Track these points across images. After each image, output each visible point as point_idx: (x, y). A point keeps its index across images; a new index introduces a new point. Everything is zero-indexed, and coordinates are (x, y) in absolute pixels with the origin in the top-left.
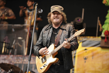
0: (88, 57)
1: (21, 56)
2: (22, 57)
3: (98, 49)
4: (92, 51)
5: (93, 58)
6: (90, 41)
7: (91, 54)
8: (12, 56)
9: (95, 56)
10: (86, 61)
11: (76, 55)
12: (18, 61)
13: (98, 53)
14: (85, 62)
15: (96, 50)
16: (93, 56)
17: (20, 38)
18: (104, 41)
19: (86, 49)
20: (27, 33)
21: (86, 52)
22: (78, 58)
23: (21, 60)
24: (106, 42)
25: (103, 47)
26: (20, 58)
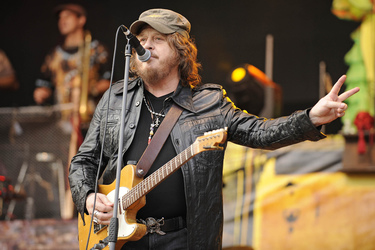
0: (299, 212)
1: (51, 221)
2: (55, 227)
3: (336, 181)
4: (314, 188)
5: (317, 215)
6: (305, 154)
7: (309, 201)
8: (18, 224)
9: (328, 208)
10: (295, 225)
11: (257, 206)
12: (43, 243)
13: (335, 195)
14: (291, 230)
15: (327, 184)
16: (317, 206)
17: (43, 157)
18: (355, 149)
19: (290, 184)
20: (69, 137)
21: (292, 194)
22: (265, 218)
23: (53, 238)
24: (361, 153)
25: (352, 173)
26: (50, 230)
